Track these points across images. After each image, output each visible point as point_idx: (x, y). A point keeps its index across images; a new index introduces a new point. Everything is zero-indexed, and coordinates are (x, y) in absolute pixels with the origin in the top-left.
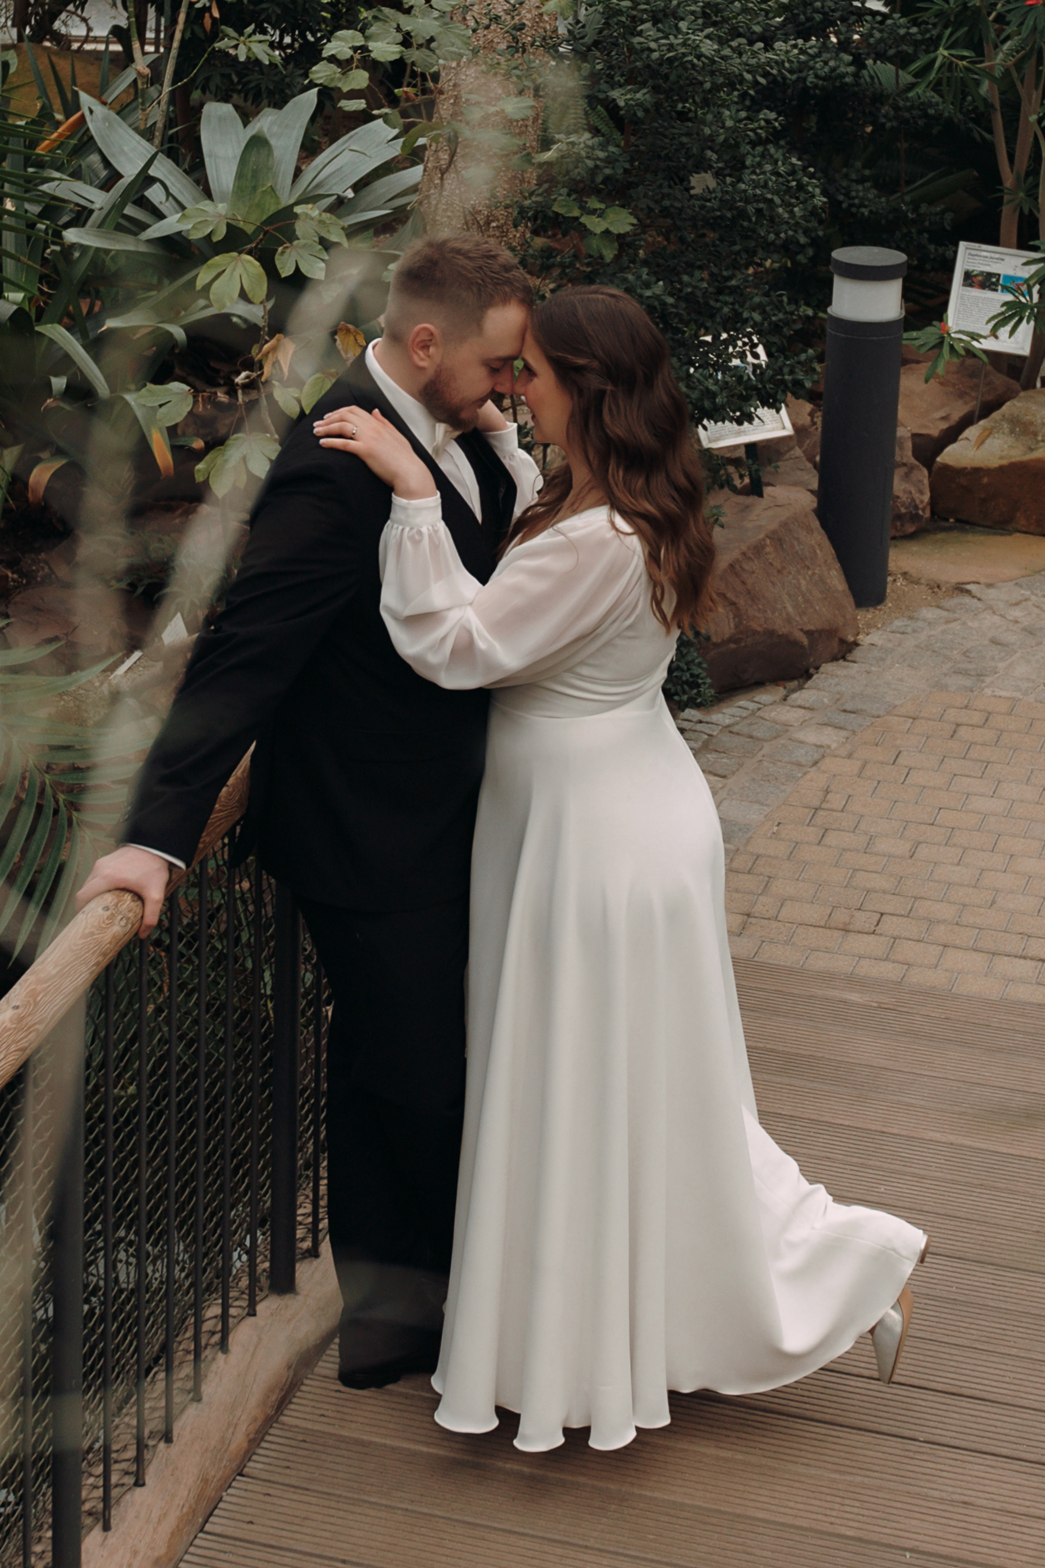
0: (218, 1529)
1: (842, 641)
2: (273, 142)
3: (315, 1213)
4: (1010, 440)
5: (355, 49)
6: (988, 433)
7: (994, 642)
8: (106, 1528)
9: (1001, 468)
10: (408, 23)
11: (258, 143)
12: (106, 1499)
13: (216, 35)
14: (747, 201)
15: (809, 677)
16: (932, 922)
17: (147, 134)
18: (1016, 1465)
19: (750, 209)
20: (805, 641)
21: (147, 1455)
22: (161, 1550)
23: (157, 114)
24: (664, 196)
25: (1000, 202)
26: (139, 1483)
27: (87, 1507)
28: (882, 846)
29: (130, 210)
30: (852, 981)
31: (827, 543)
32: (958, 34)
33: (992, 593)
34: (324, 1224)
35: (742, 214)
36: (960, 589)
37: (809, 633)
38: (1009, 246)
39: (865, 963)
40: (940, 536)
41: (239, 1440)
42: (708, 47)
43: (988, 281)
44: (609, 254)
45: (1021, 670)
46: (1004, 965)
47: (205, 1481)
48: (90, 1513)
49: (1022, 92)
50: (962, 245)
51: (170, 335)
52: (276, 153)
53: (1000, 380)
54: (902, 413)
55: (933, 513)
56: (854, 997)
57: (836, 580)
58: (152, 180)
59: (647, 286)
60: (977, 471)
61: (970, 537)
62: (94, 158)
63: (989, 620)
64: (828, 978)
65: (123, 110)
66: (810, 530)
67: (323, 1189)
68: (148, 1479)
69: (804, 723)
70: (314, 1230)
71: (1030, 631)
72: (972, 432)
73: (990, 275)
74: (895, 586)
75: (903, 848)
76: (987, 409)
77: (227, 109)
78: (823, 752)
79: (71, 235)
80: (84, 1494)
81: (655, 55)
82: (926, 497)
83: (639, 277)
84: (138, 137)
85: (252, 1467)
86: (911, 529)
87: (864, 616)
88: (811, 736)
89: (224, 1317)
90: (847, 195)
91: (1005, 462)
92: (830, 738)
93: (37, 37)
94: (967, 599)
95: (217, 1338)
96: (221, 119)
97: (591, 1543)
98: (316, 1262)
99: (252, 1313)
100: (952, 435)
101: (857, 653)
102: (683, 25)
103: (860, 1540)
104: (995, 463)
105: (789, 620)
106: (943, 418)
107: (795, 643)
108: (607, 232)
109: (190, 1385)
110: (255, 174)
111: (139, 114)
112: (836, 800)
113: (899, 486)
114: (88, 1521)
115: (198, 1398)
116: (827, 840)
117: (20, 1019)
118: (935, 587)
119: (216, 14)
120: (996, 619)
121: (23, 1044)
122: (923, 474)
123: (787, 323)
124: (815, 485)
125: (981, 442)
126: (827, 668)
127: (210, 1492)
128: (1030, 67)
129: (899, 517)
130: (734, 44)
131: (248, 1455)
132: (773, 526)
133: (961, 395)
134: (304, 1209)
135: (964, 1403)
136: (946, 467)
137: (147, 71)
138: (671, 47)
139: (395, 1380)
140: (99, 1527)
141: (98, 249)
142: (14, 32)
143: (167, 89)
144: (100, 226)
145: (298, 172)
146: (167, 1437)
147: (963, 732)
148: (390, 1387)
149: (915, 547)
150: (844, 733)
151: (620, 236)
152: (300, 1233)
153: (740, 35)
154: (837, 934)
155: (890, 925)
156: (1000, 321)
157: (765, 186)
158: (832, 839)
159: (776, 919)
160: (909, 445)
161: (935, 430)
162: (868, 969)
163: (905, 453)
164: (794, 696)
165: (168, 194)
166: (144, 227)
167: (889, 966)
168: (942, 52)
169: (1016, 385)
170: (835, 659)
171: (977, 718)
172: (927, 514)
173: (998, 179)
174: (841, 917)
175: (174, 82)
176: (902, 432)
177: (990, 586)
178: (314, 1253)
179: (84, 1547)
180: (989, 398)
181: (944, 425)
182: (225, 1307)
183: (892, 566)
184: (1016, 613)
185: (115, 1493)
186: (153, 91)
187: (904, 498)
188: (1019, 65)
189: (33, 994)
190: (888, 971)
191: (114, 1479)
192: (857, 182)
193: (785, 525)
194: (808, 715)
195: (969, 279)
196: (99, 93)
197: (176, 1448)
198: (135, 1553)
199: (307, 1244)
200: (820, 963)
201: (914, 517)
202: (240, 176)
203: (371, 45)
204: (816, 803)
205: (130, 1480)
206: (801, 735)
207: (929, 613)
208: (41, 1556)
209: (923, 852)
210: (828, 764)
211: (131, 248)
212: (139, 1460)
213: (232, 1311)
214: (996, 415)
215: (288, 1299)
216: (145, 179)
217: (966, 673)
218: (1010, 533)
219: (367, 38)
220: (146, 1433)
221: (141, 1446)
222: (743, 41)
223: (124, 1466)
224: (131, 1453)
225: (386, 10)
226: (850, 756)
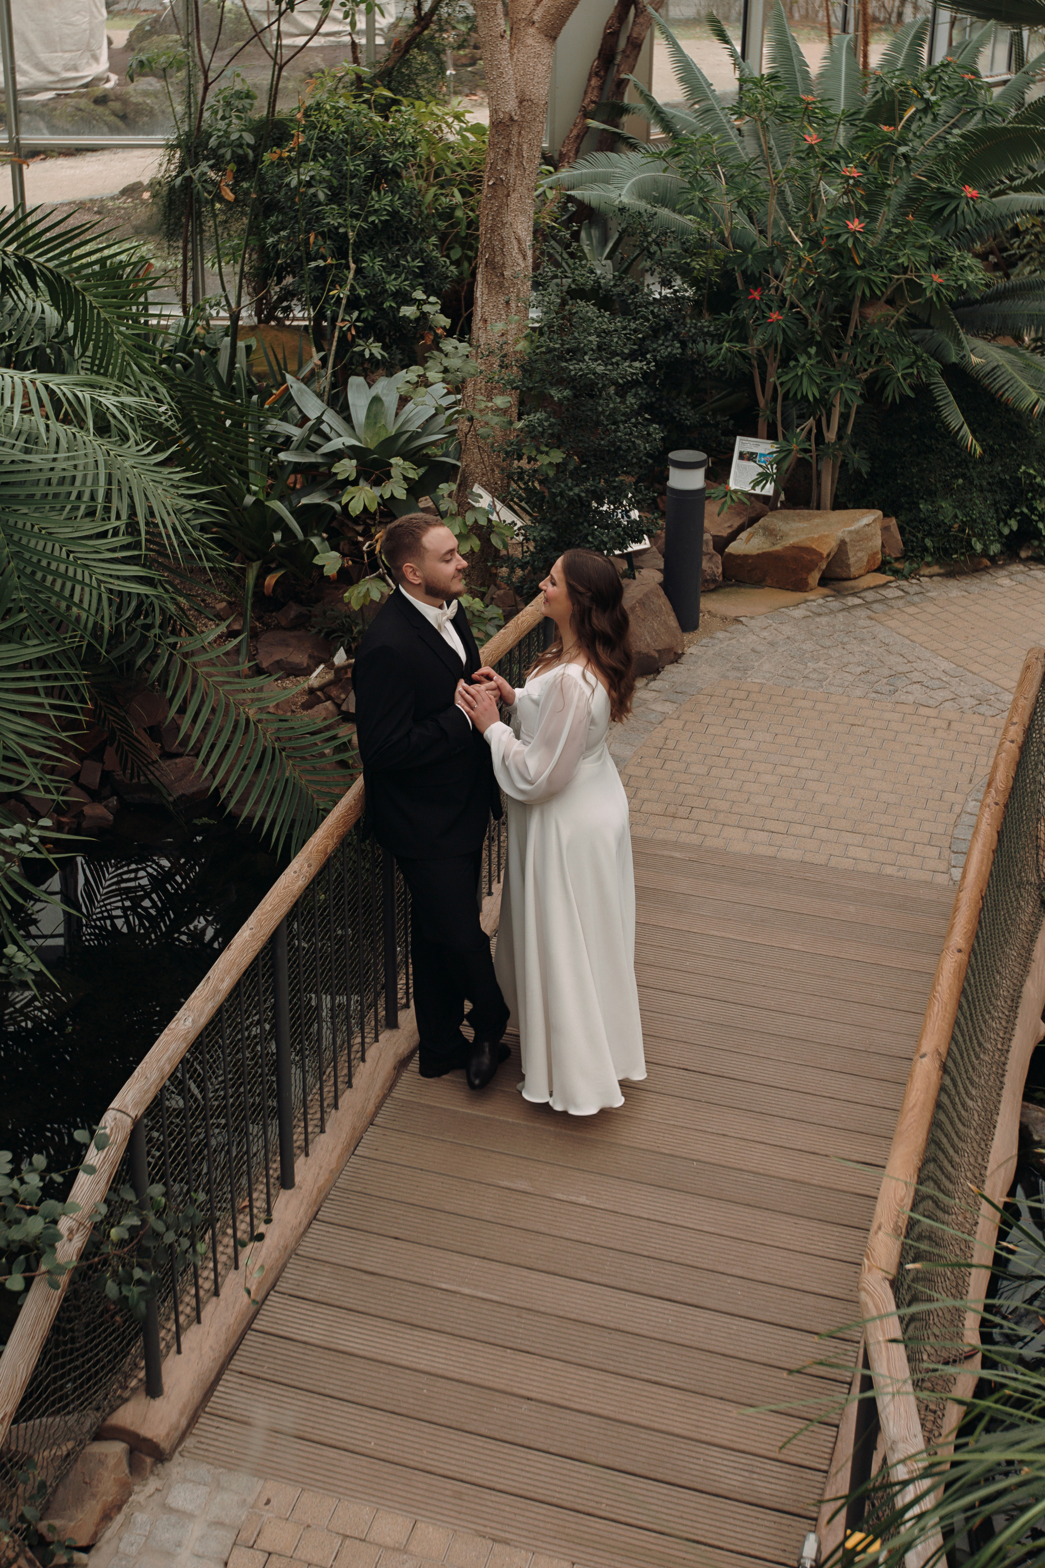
0: (361, 1153)
1: (676, 654)
2: (384, 399)
3: (407, 984)
4: (763, 539)
5: (419, 376)
6: (752, 535)
7: (753, 650)
8: (307, 1155)
9: (758, 555)
10: (446, 362)
11: (376, 400)
12: (306, 1140)
13: (353, 344)
14: (621, 441)
15: (659, 673)
16: (717, 811)
17: (320, 395)
18: (749, 1114)
19: (624, 447)
20: (657, 655)
21: (326, 1116)
22: (333, 1166)
23: (325, 382)
24: (580, 441)
25: (757, 416)
26: (322, 1131)
27: (298, 1143)
28: (693, 769)
29: (313, 438)
30: (676, 845)
31: (668, 602)
32: (734, 333)
33: (753, 622)
34: (411, 990)
35: (620, 448)
36: (736, 620)
37: (658, 651)
38: (762, 438)
39: (683, 835)
40: (727, 590)
41: (371, 1107)
42: (600, 369)
43: (751, 457)
44: (551, 474)
45: (766, 667)
46: (752, 835)
47: (354, 1129)
48: (299, 1148)
49: (768, 362)
50: (738, 438)
51: (332, 508)
52: (386, 404)
53: (759, 505)
54: (707, 523)
55: (724, 577)
56: (677, 855)
57: (673, 622)
58: (323, 422)
59: (571, 489)
60: (746, 557)
61: (742, 590)
62: (294, 408)
63: (752, 638)
64: (664, 843)
65: (308, 381)
66: (659, 596)
67: (411, 970)
68: (327, 1129)
69: (655, 700)
70: (407, 993)
71: (772, 644)
72: (743, 535)
73: (752, 454)
74: (703, 619)
75: (703, 770)
76: (752, 521)
77: (361, 380)
78: (665, 716)
79: (282, 456)
80: (295, 1137)
81: (573, 373)
82: (720, 570)
83: (567, 485)
84: (316, 398)
85: (378, 1120)
86: (712, 586)
87: (687, 637)
88: (659, 707)
89: (363, 1043)
90: (679, 413)
91: (760, 552)
92: (668, 708)
93: (267, 321)
94: (740, 626)
95: (359, 1055)
96: (358, 386)
97: (541, 1159)
98: (408, 1011)
99: (377, 1040)
100: (733, 536)
101: (684, 659)
102: (587, 358)
103: (672, 1155)
104: (755, 552)
105: (648, 645)
106: (730, 527)
107: (652, 657)
108: (550, 463)
109: (346, 1079)
110: (376, 416)
111: (316, 384)
112: (671, 744)
113: (705, 565)
114: (298, 1152)
115: (350, 1086)
116: (666, 767)
117: (253, 935)
118: (724, 619)
119: (354, 332)
120: (755, 637)
121: (255, 947)
122: (719, 559)
123: (643, 500)
124: (662, 567)
125: (748, 540)
126: (668, 667)
127: (357, 1134)
128: (771, 350)
129: (706, 581)
130: (614, 360)
131: (375, 1114)
132: (640, 596)
133: (739, 514)
134: (401, 982)
135: (724, 1081)
136: (730, 554)
137: (319, 363)
138: (581, 369)
139: (446, 1073)
140: (303, 1155)
141: (296, 463)
142: (256, 319)
143: (330, 371)
144: (297, 449)
145: (397, 414)
146: (336, 1107)
147: (736, 703)
148: (444, 1077)
149: (714, 596)
150: (675, 705)
151: (558, 465)
152: (399, 996)
153: (618, 355)
154: (669, 819)
155: (696, 814)
156: (756, 483)
157: (631, 434)
158: (668, 766)
159: (639, 811)
160: (711, 543)
161: (725, 533)
162: (684, 838)
163: (709, 548)
164: (652, 684)
165: (331, 428)
166: (320, 446)
167: (695, 836)
168: (726, 344)
169: (767, 508)
170: (672, 662)
171: (743, 695)
172: (721, 579)
173: (757, 404)
174: (672, 809)
175: (334, 367)
176: (707, 537)
177: (752, 618)
178: (407, 1006)
179: (295, 1166)
180: (753, 515)
181: (730, 531)
182: (363, 1038)
183: (702, 607)
184: (765, 634)
185: (310, 1137)
186: (323, 372)
187: (709, 571)
188: (766, 348)
189: (260, 921)
190: (695, 839)
191: (310, 1129)
192: (684, 406)
193: (646, 595)
194: (658, 695)
195: (742, 456)
196: (295, 374)
197: (340, 1112)
198: (321, 1168)
199: (404, 1001)
200: (660, 835)
201: (714, 581)
202: (368, 417)
203: (428, 374)
204: (660, 745)
205: (317, 1130)
206: (653, 707)
207: (720, 635)
208: (275, 1170)
209: (714, 772)
210: (668, 723)
211: (313, 460)
212: (322, 1119)
213: (367, 1040)
214: (756, 525)
215: (394, 1031)
216: (320, 420)
217: (737, 669)
218: (763, 587)
219: (425, 369)
220: (325, 1104)
221: (323, 1112)
222: (618, 358)
223: (315, 1122)
224: (318, 1115)
225: (435, 352)
226: (678, 718)
